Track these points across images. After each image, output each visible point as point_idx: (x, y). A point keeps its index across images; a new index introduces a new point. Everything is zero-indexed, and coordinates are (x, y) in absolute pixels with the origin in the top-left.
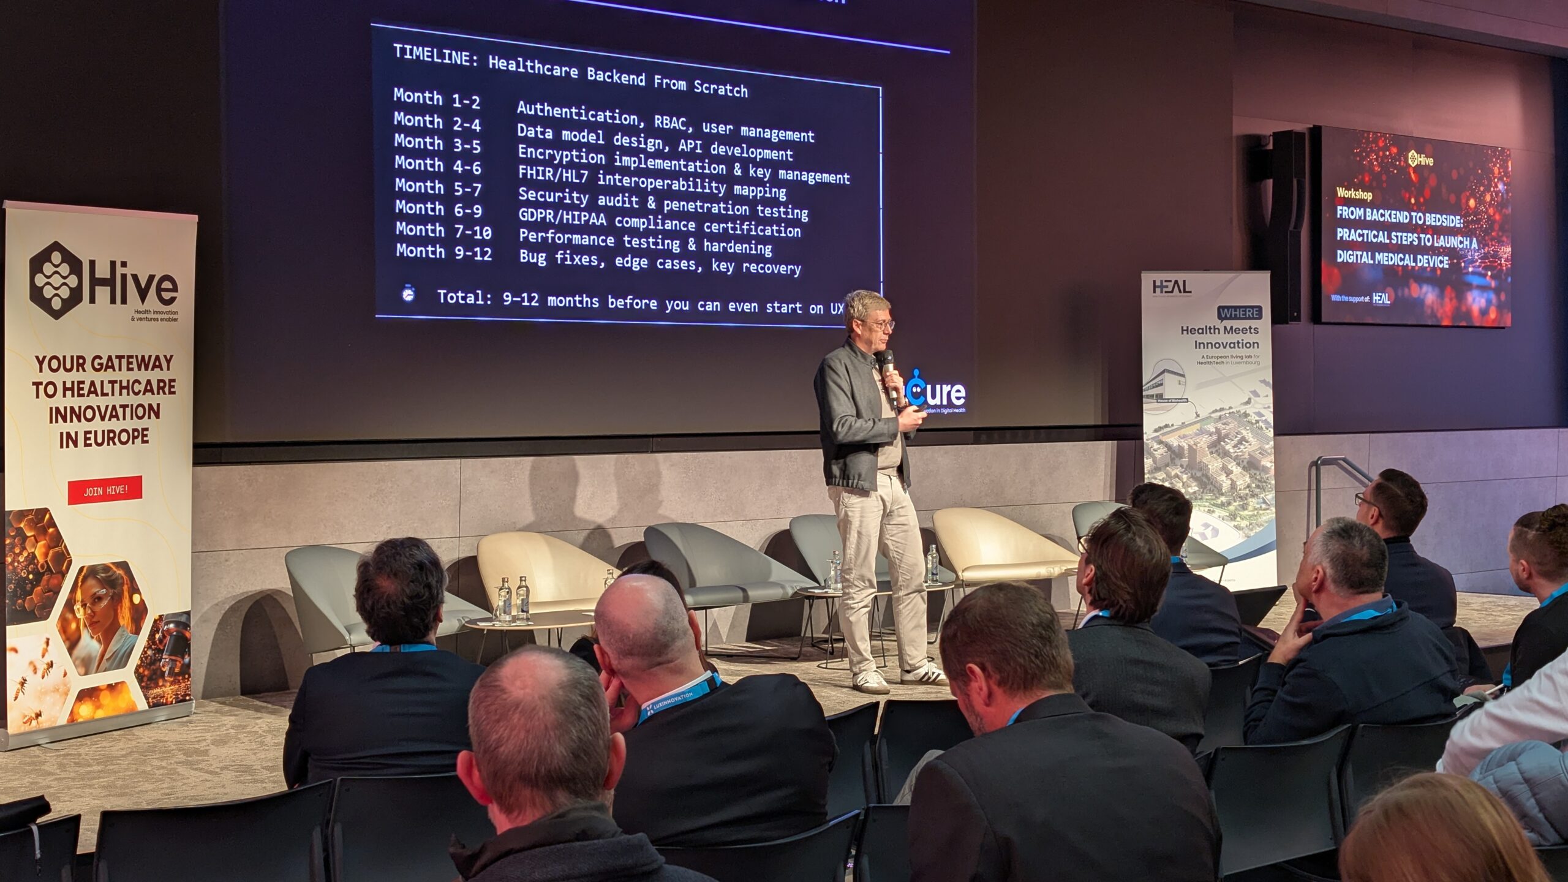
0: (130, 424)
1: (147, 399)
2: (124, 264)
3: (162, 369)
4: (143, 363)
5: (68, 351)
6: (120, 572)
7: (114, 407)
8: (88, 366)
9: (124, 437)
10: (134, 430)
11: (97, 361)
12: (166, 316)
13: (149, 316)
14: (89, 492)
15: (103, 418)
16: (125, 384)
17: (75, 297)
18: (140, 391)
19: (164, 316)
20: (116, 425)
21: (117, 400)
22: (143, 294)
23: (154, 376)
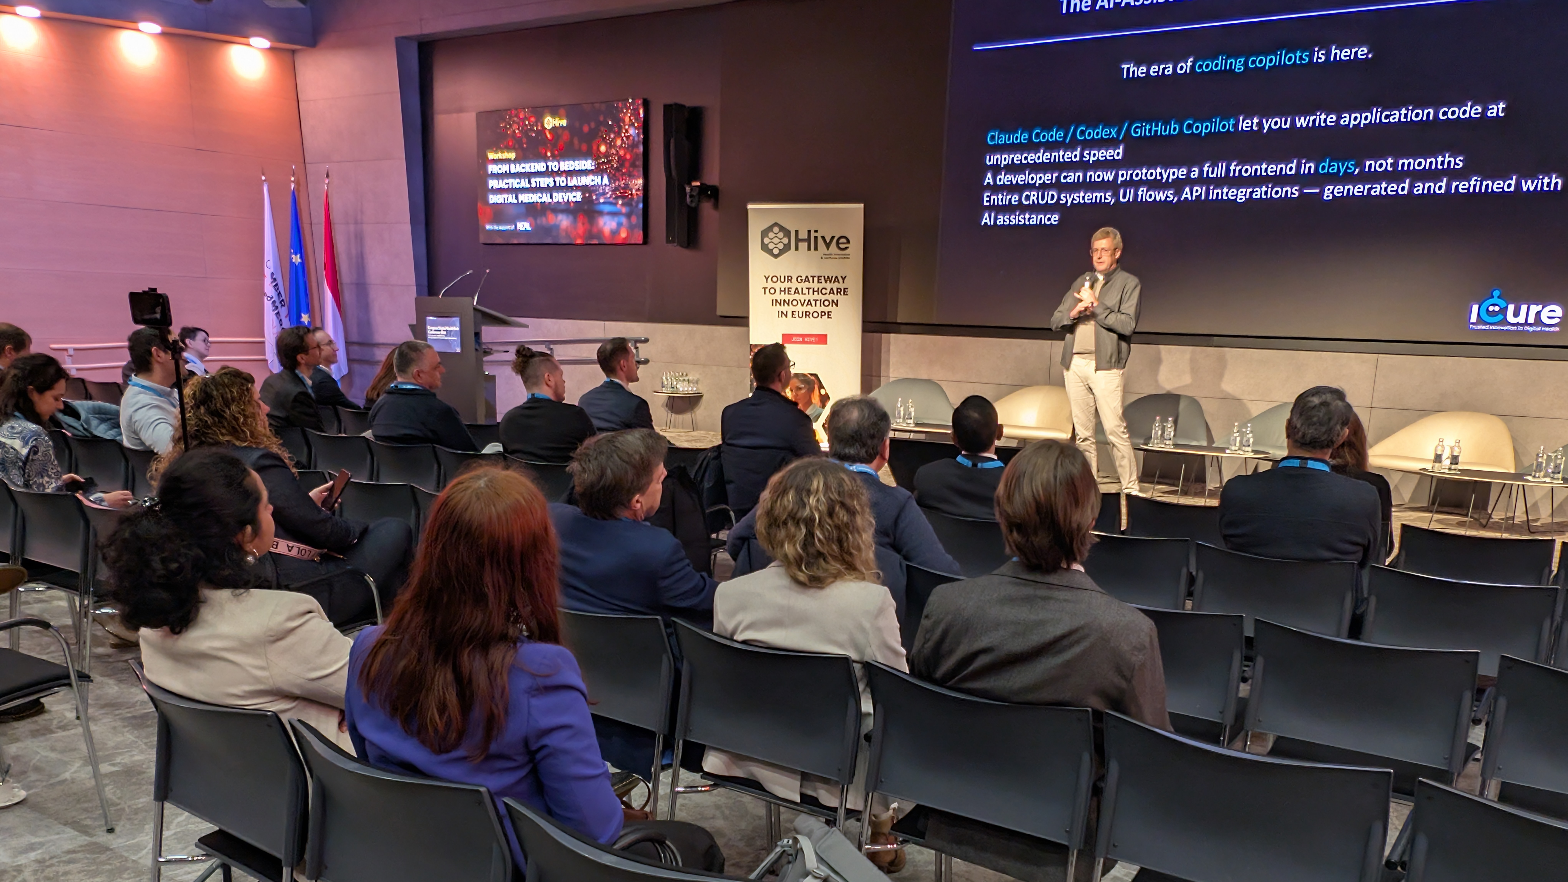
0: (819, 309)
1: (831, 297)
2: (816, 231)
3: (840, 283)
4: (828, 279)
5: (783, 273)
6: (813, 378)
7: (809, 301)
8: (794, 280)
9: (815, 315)
10: (822, 312)
11: (799, 278)
13: (832, 257)
14: (794, 339)
15: (802, 305)
16: (816, 289)
17: (787, 247)
18: (826, 294)
20: (810, 309)
21: (812, 297)
22: (828, 246)
23: (835, 286)
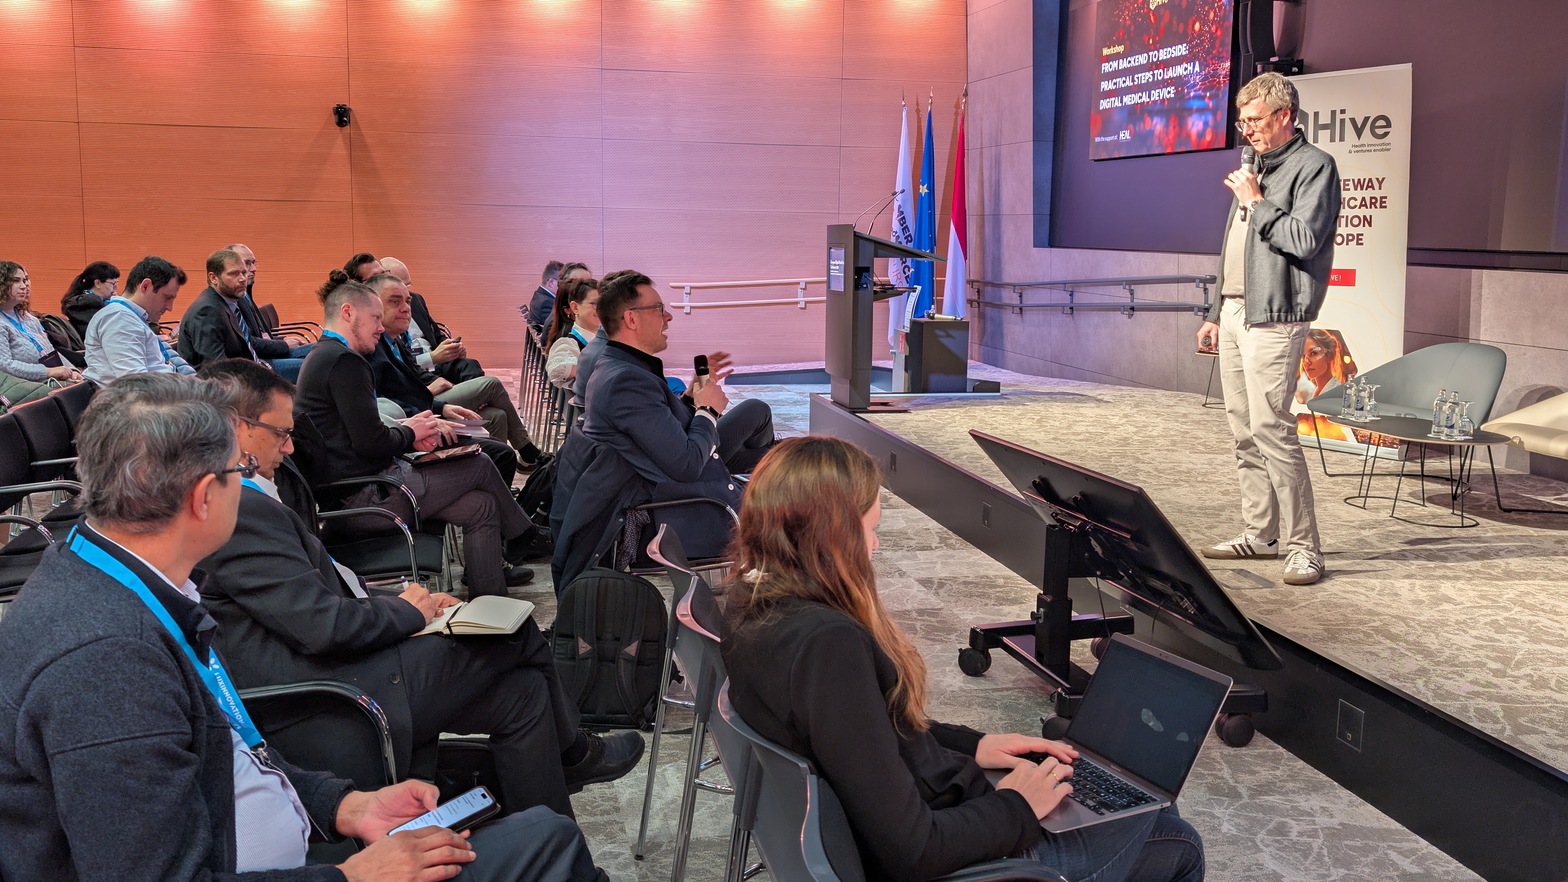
0: (1345, 231)
2: (1344, 112)
3: (1374, 189)
4: (1358, 184)
6: (1334, 337)
12: (1379, 148)
13: (1364, 149)
19: (1376, 148)
22: (1359, 132)
23: (1368, 194)
